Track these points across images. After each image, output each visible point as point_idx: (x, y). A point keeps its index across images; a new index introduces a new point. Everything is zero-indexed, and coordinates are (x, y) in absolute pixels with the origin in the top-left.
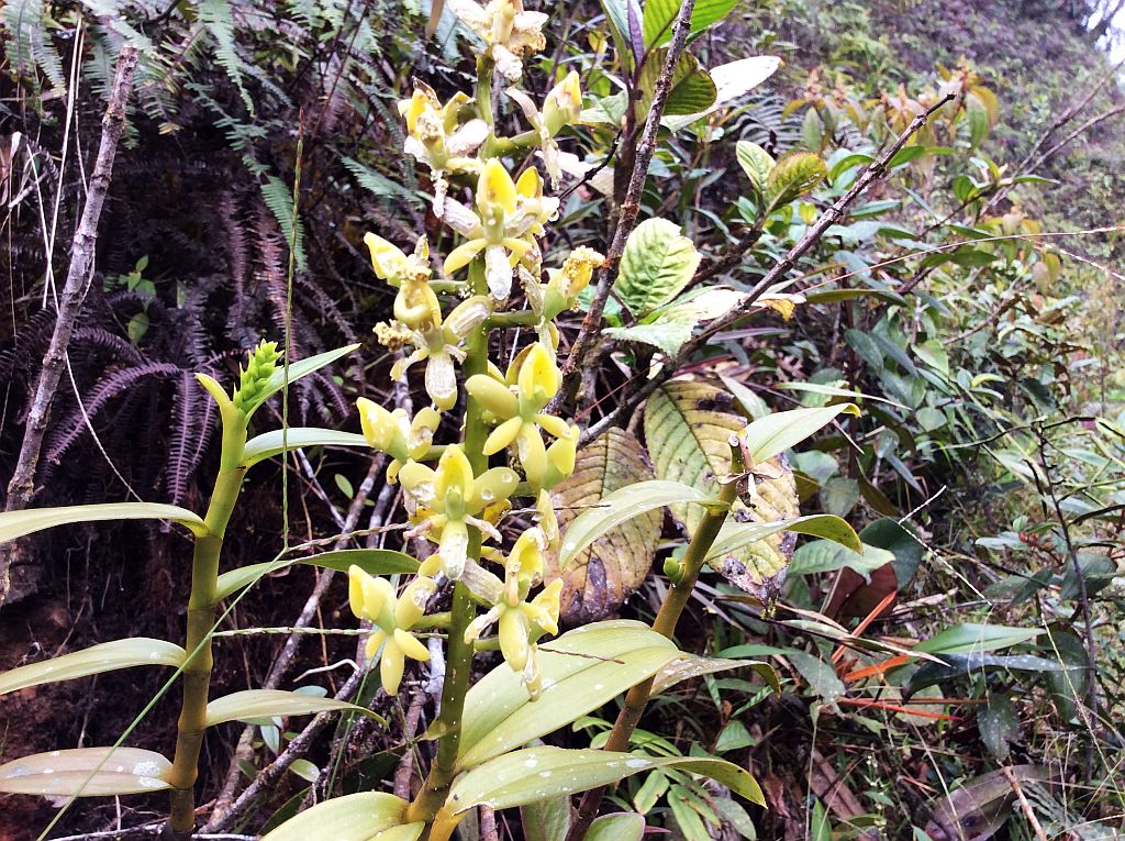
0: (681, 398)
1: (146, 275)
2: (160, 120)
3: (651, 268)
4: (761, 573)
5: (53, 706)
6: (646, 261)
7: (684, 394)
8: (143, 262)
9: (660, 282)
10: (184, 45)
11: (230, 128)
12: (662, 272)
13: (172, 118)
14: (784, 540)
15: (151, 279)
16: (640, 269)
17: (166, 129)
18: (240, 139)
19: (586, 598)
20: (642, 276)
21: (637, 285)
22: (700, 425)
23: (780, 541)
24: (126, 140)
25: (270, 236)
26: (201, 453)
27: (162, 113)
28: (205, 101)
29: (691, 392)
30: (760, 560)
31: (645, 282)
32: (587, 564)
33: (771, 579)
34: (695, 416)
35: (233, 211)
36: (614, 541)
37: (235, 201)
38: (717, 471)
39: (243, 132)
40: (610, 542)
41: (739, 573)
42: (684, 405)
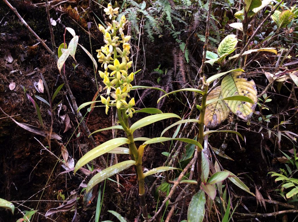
0: (234, 76)
1: (160, 69)
2: (159, 35)
3: (227, 47)
4: (246, 114)
5: (147, 158)
6: (226, 45)
7: (235, 75)
8: (160, 66)
9: (228, 49)
10: (160, 17)
11: (173, 33)
12: (229, 47)
13: (162, 34)
14: (253, 106)
15: (161, 69)
16: (224, 47)
17: (160, 36)
18: (175, 35)
19: (212, 122)
20: (224, 49)
21: (223, 51)
22: (237, 82)
23: (251, 106)
24: (152, 40)
25: (181, 56)
26: (163, 103)
27: (159, 33)
28: (168, 28)
29: (236, 74)
30: (246, 111)
31: (225, 50)
32: (213, 115)
33: (248, 115)
34: (236, 80)
35: (175, 52)
36: (220, 110)
37: (176, 49)
38: (239, 92)
39: (176, 34)
40: (219, 110)
41: (240, 114)
42: (234, 77)
